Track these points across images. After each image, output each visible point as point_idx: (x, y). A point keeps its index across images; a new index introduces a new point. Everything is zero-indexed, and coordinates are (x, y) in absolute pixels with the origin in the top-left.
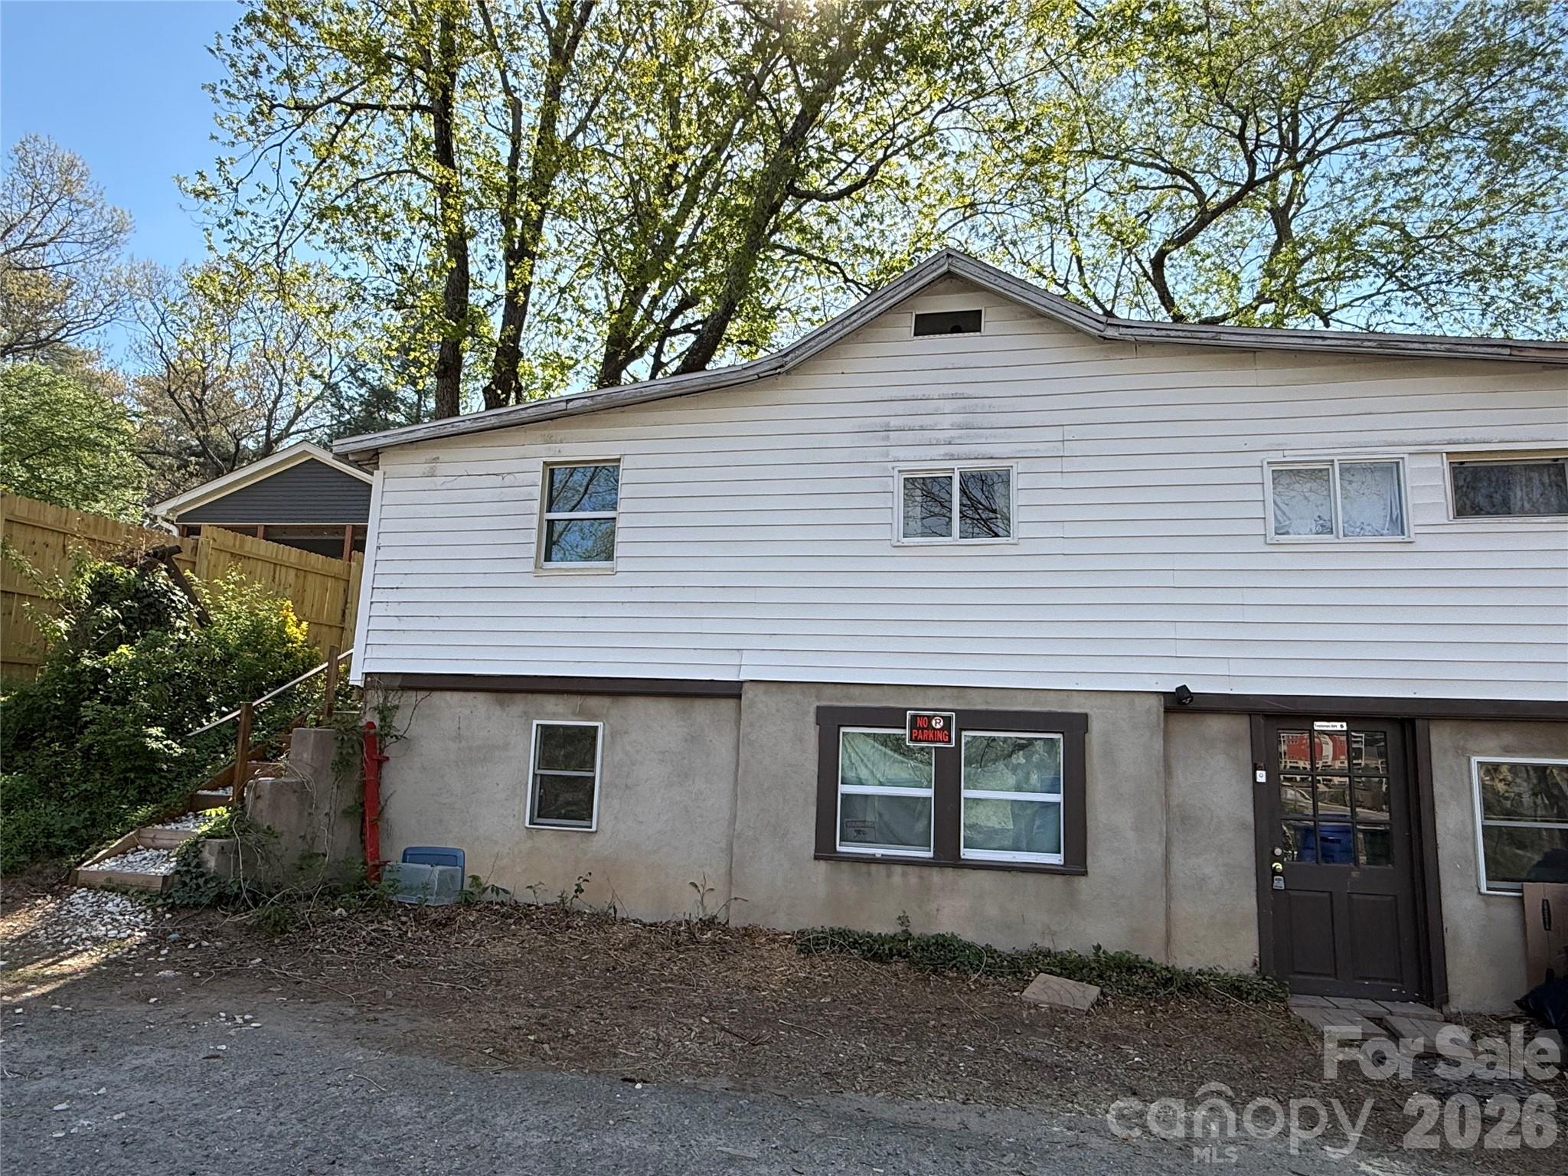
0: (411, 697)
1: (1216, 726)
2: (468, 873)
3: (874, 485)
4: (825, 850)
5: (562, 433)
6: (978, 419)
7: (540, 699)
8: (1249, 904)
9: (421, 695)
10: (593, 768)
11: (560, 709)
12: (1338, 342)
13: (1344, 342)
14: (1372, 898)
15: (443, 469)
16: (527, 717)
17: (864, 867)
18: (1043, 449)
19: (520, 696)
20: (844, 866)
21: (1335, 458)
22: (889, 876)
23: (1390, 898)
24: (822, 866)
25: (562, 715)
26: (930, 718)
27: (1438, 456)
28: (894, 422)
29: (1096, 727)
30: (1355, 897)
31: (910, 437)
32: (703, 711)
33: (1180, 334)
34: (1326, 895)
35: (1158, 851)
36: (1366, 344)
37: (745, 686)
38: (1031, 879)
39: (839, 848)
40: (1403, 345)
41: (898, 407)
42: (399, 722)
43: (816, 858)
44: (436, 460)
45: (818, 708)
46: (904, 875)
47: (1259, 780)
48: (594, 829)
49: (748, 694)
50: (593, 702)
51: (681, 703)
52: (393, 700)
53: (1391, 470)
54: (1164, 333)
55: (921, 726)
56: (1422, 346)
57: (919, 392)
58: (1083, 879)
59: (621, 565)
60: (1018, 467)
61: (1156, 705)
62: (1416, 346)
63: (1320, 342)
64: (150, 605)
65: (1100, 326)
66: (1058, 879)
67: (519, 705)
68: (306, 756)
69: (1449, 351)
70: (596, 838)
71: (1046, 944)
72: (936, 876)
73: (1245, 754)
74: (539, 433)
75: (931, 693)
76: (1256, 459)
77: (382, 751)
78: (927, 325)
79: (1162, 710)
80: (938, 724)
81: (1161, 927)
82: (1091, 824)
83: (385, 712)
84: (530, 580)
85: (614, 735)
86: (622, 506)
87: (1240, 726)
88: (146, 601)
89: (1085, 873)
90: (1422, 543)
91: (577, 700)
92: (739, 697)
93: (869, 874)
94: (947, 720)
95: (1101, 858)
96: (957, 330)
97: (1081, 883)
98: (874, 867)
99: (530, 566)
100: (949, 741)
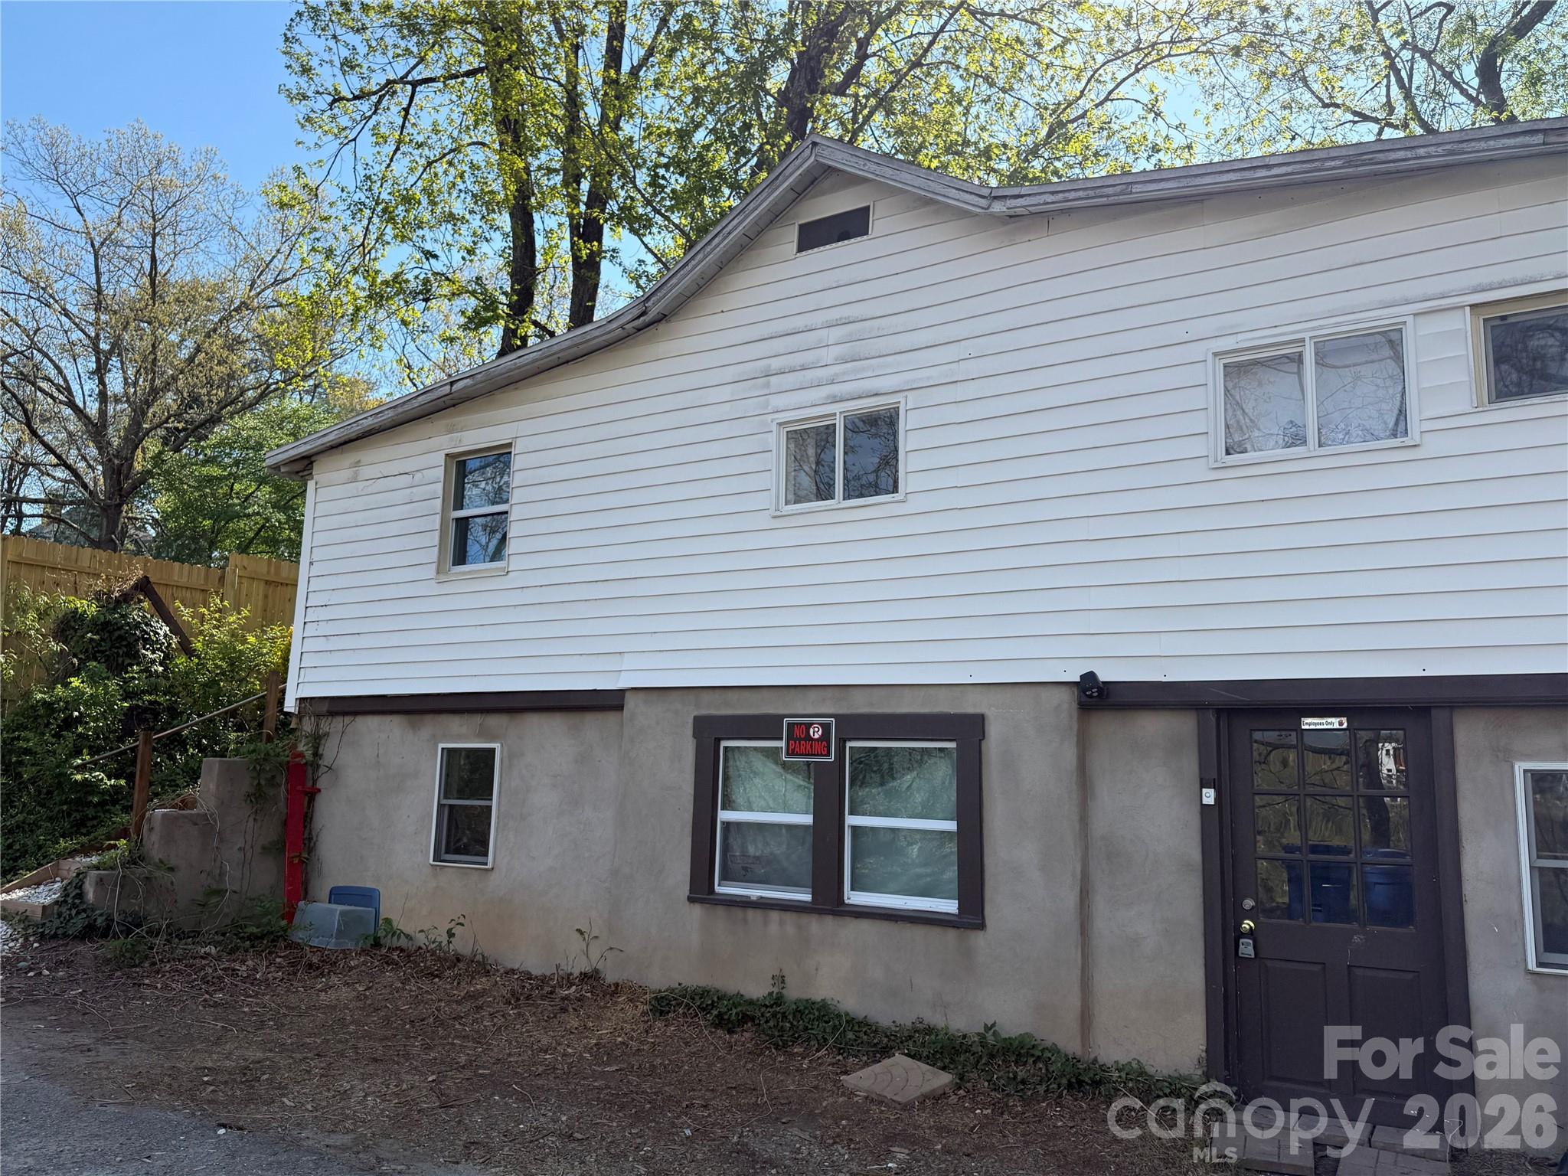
0: (338, 723)
1: (1153, 726)
2: (383, 915)
3: (752, 444)
4: (701, 890)
5: (460, 420)
6: (862, 348)
7: (445, 719)
8: (1194, 976)
9: (347, 719)
10: (489, 795)
11: (464, 730)
12: (1289, 169)
13: (1297, 168)
14: (1383, 974)
15: (367, 472)
16: (435, 740)
17: (738, 913)
18: (935, 375)
19: (428, 718)
20: (720, 911)
21: (1307, 336)
22: (766, 923)
23: (1410, 976)
24: (697, 910)
25: (464, 736)
26: (809, 725)
27: (1459, 312)
28: (776, 364)
29: (995, 732)
30: (1359, 972)
31: (790, 380)
32: (593, 725)
33: (1081, 194)
34: (1317, 968)
35: (1070, 899)
36: (1328, 164)
37: (628, 695)
38: (919, 932)
39: (718, 889)
40: (1381, 157)
41: (778, 345)
42: (329, 750)
43: (691, 900)
44: (358, 463)
45: (696, 719)
46: (782, 923)
47: (1206, 801)
48: (489, 866)
49: (630, 702)
50: (494, 721)
51: (573, 718)
52: (325, 726)
53: (1391, 342)
54: (1060, 196)
55: (799, 738)
56: (1409, 154)
57: (799, 322)
58: (981, 934)
59: (515, 563)
60: (906, 403)
61: (1066, 700)
62: (1401, 154)
63: (1264, 173)
64: (121, 638)
65: (983, 202)
66: (951, 934)
67: (430, 725)
68: (212, 786)
69: (1451, 153)
70: (493, 876)
71: (937, 1020)
72: (816, 926)
73: (1190, 765)
74: (444, 422)
75: (813, 695)
76: (1198, 351)
77: (315, 781)
78: (813, 236)
79: (1075, 705)
80: (816, 733)
81: (1075, 1002)
82: (988, 861)
83: (317, 739)
84: (433, 588)
85: (511, 757)
86: (516, 496)
87: (1183, 726)
88: (117, 634)
89: (982, 926)
90: (1434, 445)
91: (478, 719)
92: (620, 708)
93: (745, 921)
94: (826, 727)
95: (999, 905)
96: (844, 236)
97: (979, 939)
98: (751, 913)
99: (431, 571)
100: (828, 754)
